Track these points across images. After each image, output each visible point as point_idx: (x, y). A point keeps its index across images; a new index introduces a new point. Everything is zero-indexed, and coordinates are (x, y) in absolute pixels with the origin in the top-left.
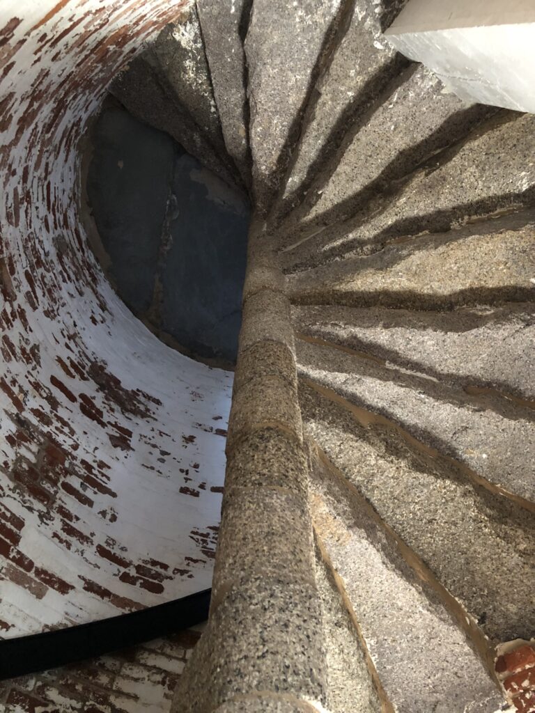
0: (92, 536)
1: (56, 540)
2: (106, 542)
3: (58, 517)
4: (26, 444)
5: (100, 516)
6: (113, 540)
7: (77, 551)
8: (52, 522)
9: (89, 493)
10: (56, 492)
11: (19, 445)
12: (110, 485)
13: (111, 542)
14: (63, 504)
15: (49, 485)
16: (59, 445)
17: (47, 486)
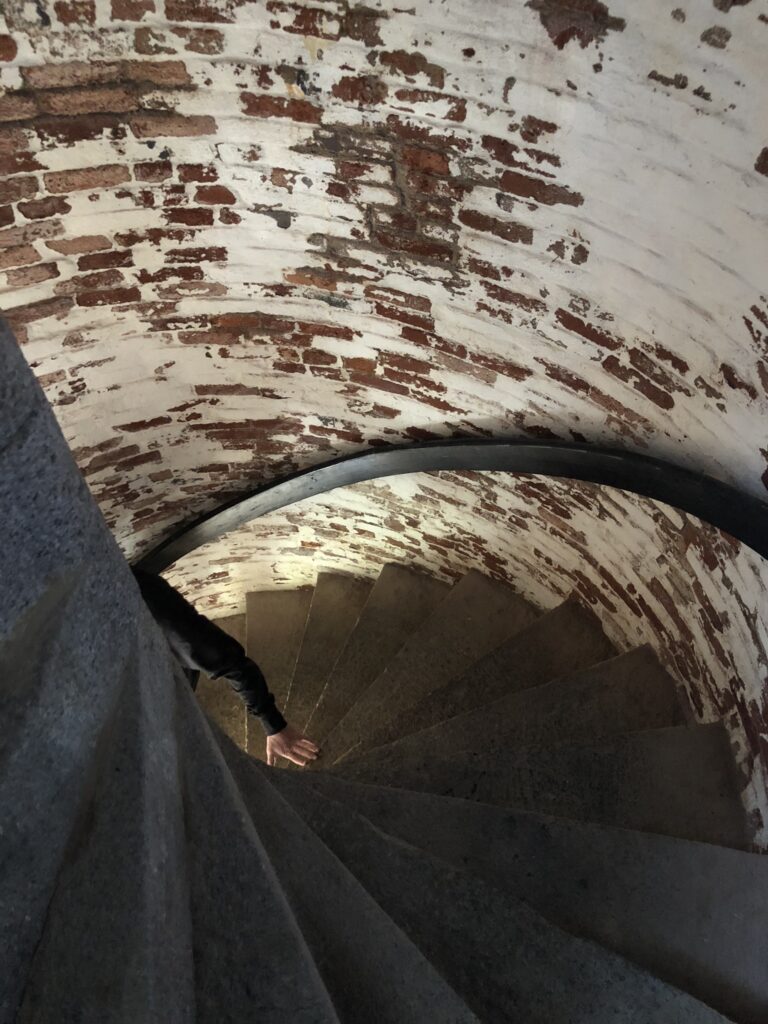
0: (544, 296)
1: (485, 313)
2: (571, 305)
3: (474, 278)
4: (363, 178)
5: (552, 254)
6: (585, 301)
7: (524, 323)
8: (469, 289)
9: (520, 212)
10: (456, 238)
11: (355, 189)
12: (562, 177)
13: (580, 305)
14: (474, 256)
15: (439, 229)
16: (422, 134)
17: (435, 232)
